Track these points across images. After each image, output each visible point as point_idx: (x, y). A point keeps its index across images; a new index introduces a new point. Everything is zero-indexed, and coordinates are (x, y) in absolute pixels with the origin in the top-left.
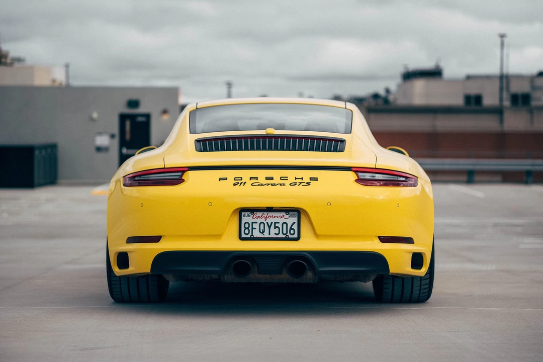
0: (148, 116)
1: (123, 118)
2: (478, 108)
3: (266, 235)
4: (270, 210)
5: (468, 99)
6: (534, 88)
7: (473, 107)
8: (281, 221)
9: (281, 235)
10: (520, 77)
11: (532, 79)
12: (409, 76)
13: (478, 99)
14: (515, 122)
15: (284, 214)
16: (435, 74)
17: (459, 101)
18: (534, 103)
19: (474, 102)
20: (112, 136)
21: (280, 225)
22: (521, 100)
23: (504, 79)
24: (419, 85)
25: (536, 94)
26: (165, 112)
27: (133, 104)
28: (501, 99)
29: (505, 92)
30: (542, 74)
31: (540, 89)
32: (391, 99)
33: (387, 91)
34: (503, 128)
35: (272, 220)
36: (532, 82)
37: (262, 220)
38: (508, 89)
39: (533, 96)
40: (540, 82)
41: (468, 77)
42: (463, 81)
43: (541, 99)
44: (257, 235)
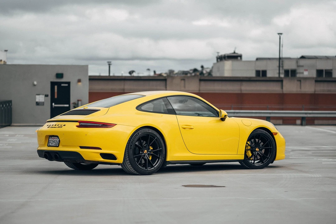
0: (69, 83)
1: (53, 84)
2: (264, 78)
5: (258, 72)
6: (298, 66)
7: (261, 78)
8: (56, 140)
10: (289, 59)
11: (297, 60)
12: (221, 58)
13: (264, 73)
14: (290, 87)
16: (235, 57)
17: (253, 74)
18: (298, 76)
19: (261, 75)
20: (46, 96)
22: (291, 74)
23: (281, 60)
24: (228, 64)
25: (300, 70)
26: (79, 81)
27: (60, 76)
28: (279, 73)
29: (281, 68)
30: (303, 57)
31: (302, 66)
32: (204, 72)
33: (202, 67)
34: (283, 91)
35: (54, 140)
36: (297, 62)
37: (52, 140)
38: (282, 67)
39: (298, 71)
40: (302, 62)
41: (257, 59)
42: (255, 61)
43: (303, 73)
44: (51, 145)
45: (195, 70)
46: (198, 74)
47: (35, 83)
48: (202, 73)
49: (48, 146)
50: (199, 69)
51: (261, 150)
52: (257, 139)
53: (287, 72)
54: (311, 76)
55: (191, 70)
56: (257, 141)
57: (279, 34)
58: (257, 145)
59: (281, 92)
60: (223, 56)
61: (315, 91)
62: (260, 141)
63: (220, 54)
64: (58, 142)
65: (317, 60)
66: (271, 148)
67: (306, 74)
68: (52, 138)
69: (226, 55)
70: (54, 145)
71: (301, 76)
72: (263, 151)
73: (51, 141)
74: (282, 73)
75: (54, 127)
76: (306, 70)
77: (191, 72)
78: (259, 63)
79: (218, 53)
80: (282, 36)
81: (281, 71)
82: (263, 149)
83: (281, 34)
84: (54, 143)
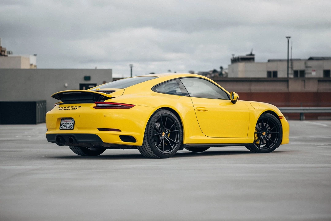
0: (95, 85)
1: (82, 86)
2: (275, 79)
3: (66, 128)
4: (67, 118)
5: (269, 73)
6: (307, 67)
7: (272, 78)
8: (70, 122)
9: (69, 128)
10: (299, 60)
11: (306, 61)
12: (235, 60)
13: (275, 73)
14: (295, 87)
15: (71, 120)
16: (250, 59)
17: (264, 75)
18: (306, 76)
19: (272, 75)
21: (69, 124)
22: (300, 74)
23: (290, 61)
24: (241, 65)
25: (308, 71)
26: (104, 83)
28: (288, 74)
29: (290, 69)
30: (311, 59)
31: (310, 67)
32: (223, 73)
33: (221, 68)
34: (288, 90)
35: (68, 122)
36: (305, 63)
37: (66, 122)
38: (292, 68)
39: (306, 72)
40: (310, 63)
41: (269, 61)
42: (266, 63)
43: (311, 73)
44: (64, 128)
45: (215, 71)
46: (217, 74)
47: (66, 85)
48: (221, 74)
49: (60, 129)
50: (219, 70)
51: (268, 134)
52: (265, 123)
53: (296, 73)
54: (318, 76)
55: (210, 71)
56: (264, 125)
57: (287, 37)
58: (264, 129)
59: (287, 91)
60: (237, 58)
61: (318, 90)
62: (267, 126)
63: (235, 56)
64: (73, 125)
65: (324, 61)
66: (278, 134)
67: (314, 74)
68: (65, 120)
69: (240, 57)
70: (67, 128)
71: (309, 76)
72: (270, 136)
73: (64, 124)
74: (291, 74)
75: (68, 109)
76: (314, 71)
77: (211, 73)
78: (270, 64)
79: (233, 55)
80: (290, 40)
81: (290, 72)
82: (269, 134)
83: (289, 37)
84: (68, 126)
